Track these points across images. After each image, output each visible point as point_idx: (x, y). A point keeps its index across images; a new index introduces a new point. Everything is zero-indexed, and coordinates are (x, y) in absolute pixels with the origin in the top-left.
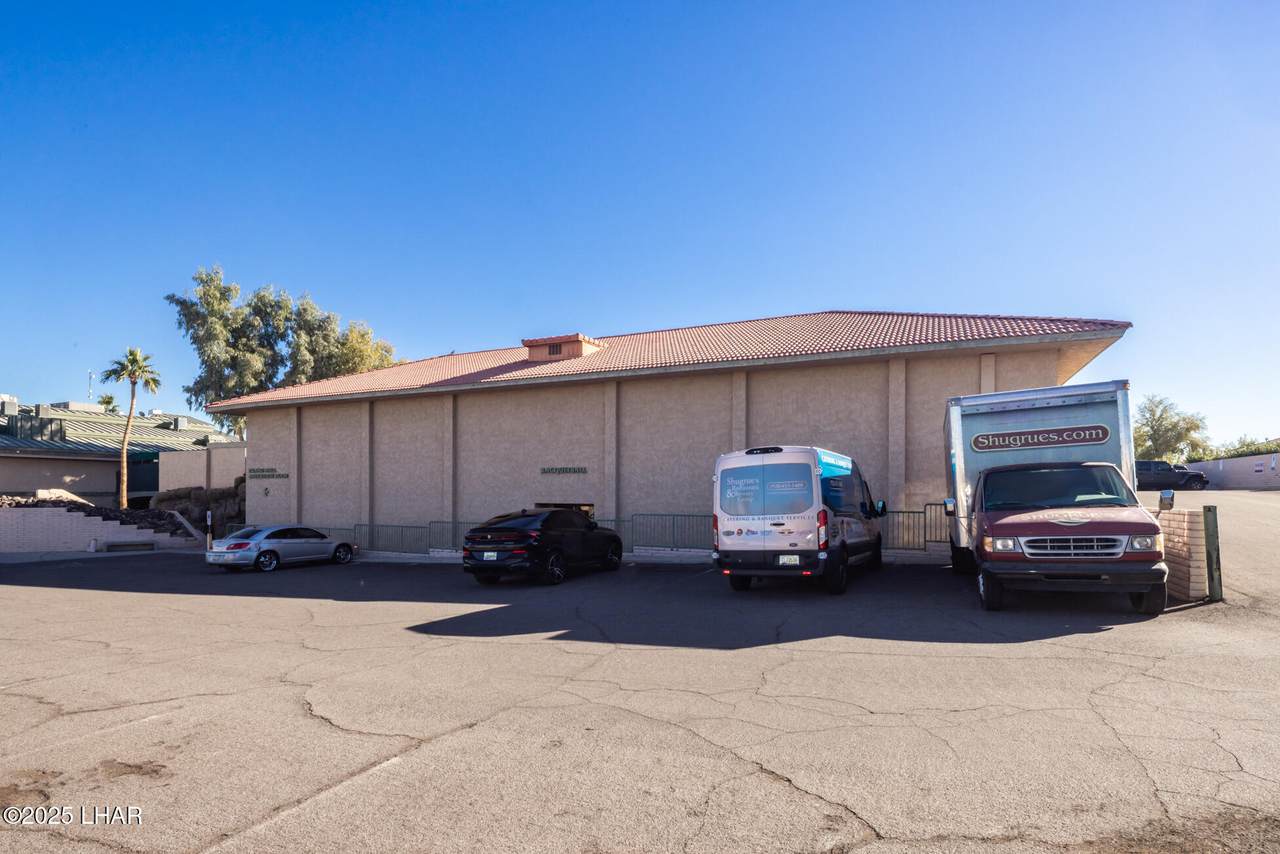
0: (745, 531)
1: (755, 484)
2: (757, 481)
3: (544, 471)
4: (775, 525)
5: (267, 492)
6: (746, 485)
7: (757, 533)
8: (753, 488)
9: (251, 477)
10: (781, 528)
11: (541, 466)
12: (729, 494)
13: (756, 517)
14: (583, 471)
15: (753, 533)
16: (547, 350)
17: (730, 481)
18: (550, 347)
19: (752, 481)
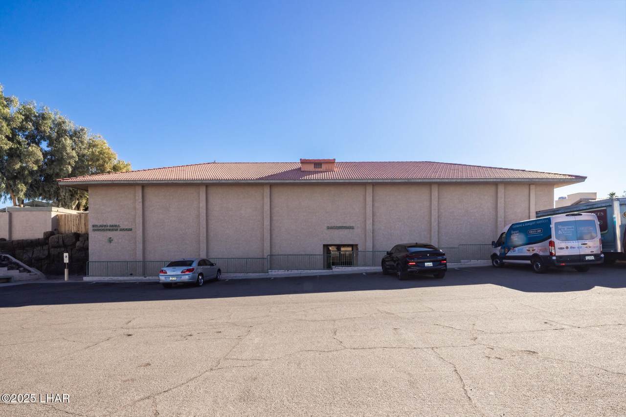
0: (569, 247)
1: (572, 228)
2: (573, 227)
3: (328, 228)
4: (583, 244)
5: (110, 240)
6: (568, 229)
7: (575, 248)
8: (571, 230)
9: (94, 230)
10: (585, 246)
11: (326, 225)
12: (560, 232)
13: (574, 241)
14: (352, 228)
15: (573, 248)
16: (313, 165)
17: (560, 227)
18: (315, 164)
19: (570, 227)
